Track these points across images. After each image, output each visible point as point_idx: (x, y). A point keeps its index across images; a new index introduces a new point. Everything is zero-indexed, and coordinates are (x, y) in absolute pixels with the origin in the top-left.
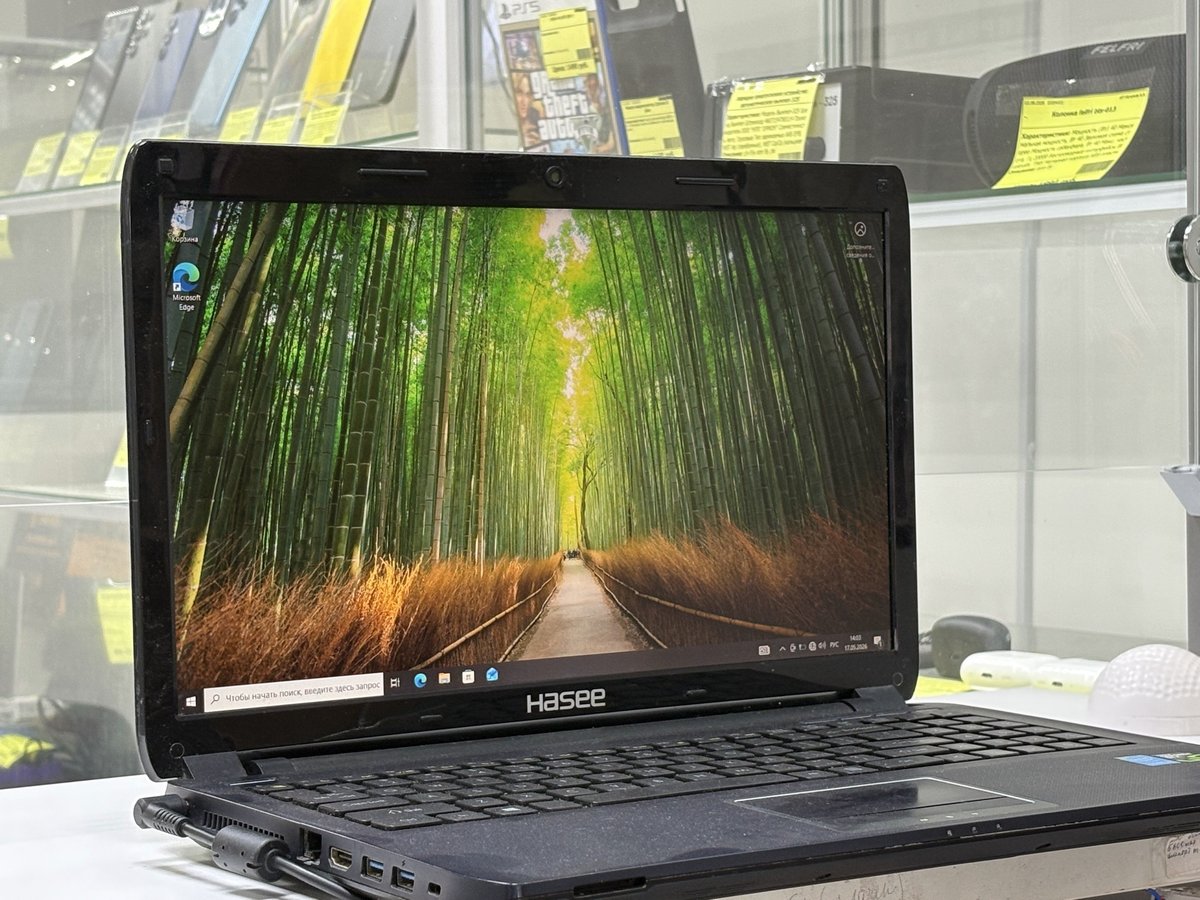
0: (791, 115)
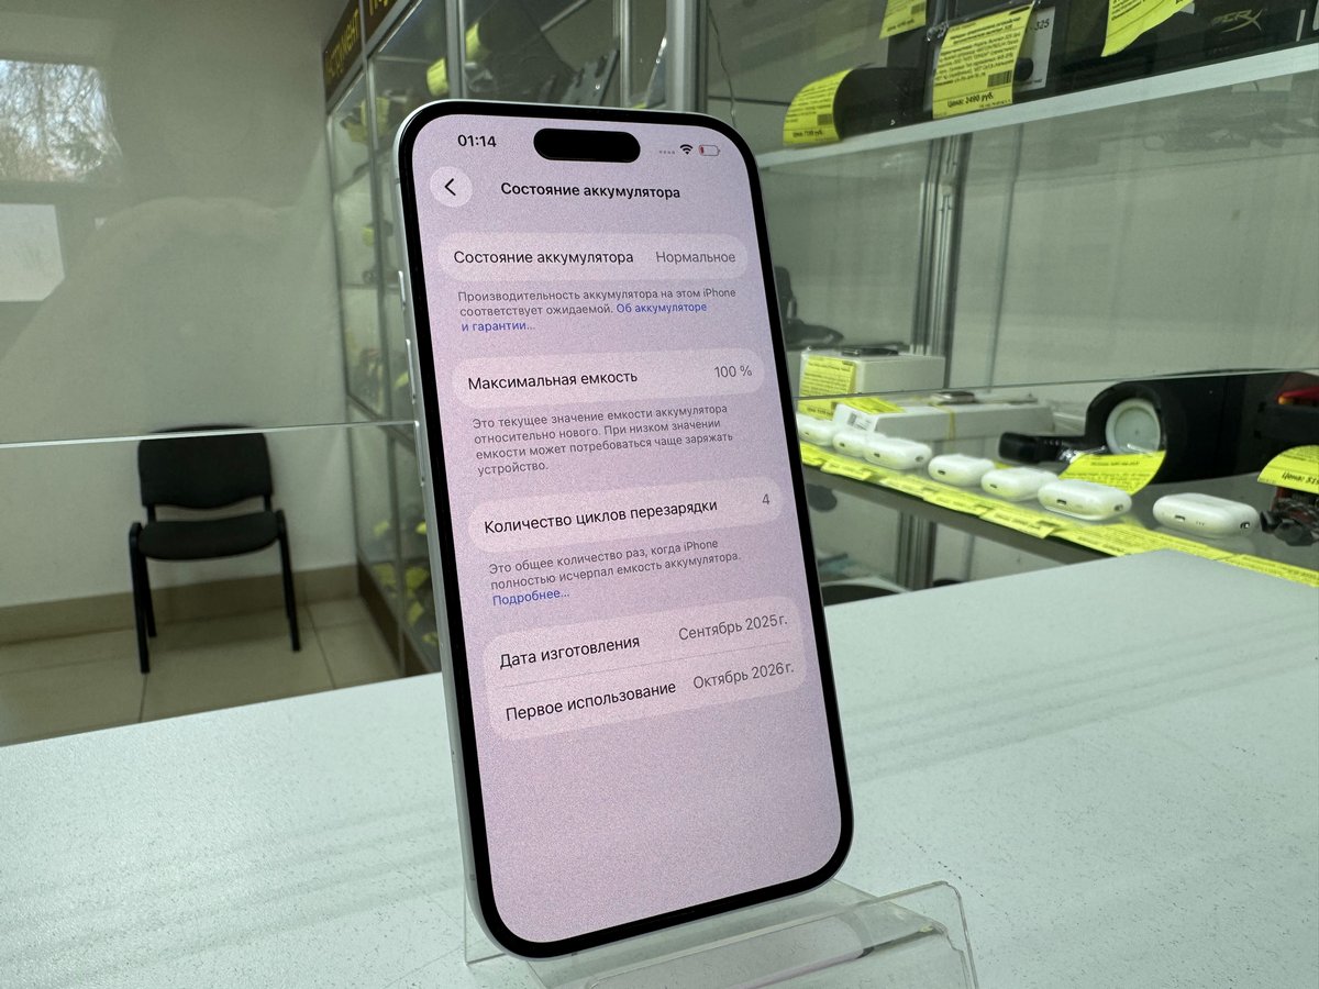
0: (1003, 41)
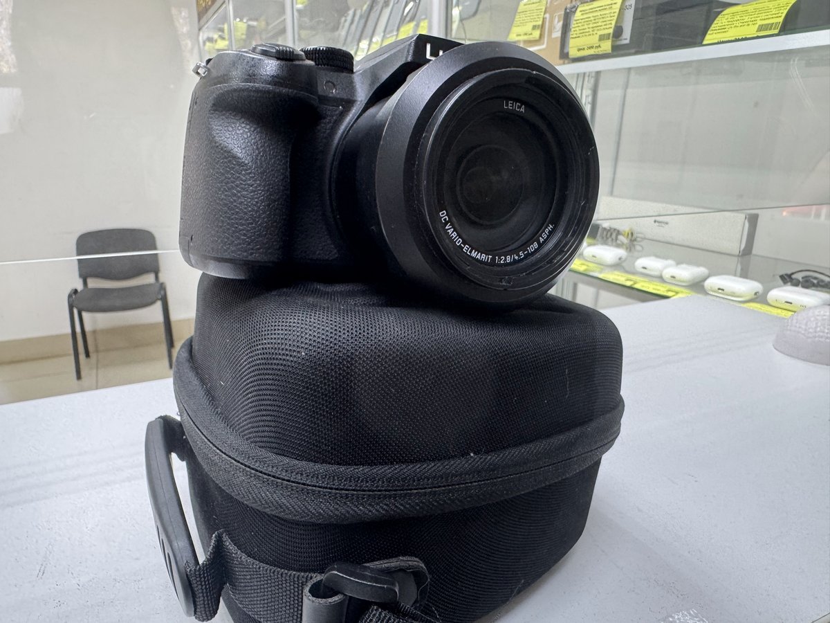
0: (607, 15)
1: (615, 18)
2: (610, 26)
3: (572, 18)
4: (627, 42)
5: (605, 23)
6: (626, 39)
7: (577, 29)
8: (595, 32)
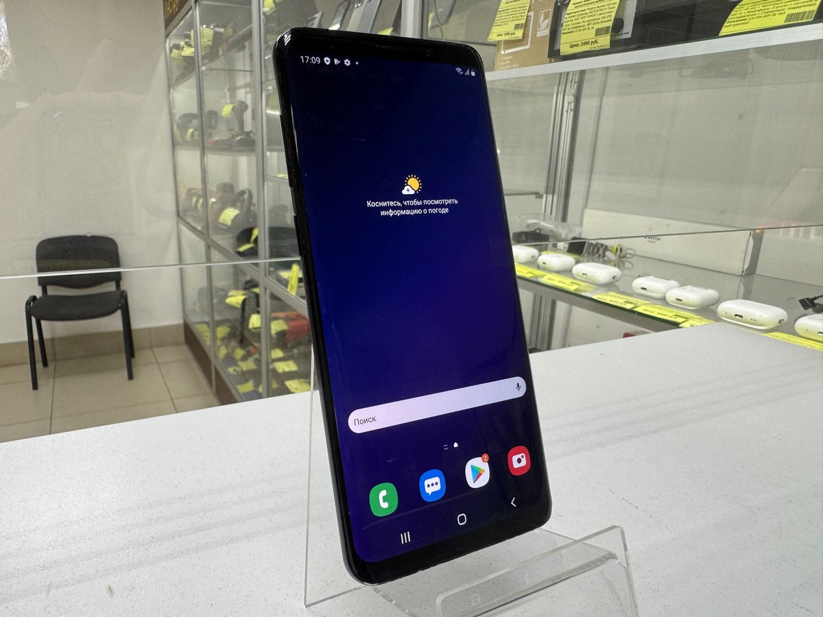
0: (606, 7)
1: (615, 10)
2: (609, 18)
3: (563, 13)
4: (629, 36)
5: (603, 15)
6: (628, 33)
7: (570, 23)
8: (590, 27)
